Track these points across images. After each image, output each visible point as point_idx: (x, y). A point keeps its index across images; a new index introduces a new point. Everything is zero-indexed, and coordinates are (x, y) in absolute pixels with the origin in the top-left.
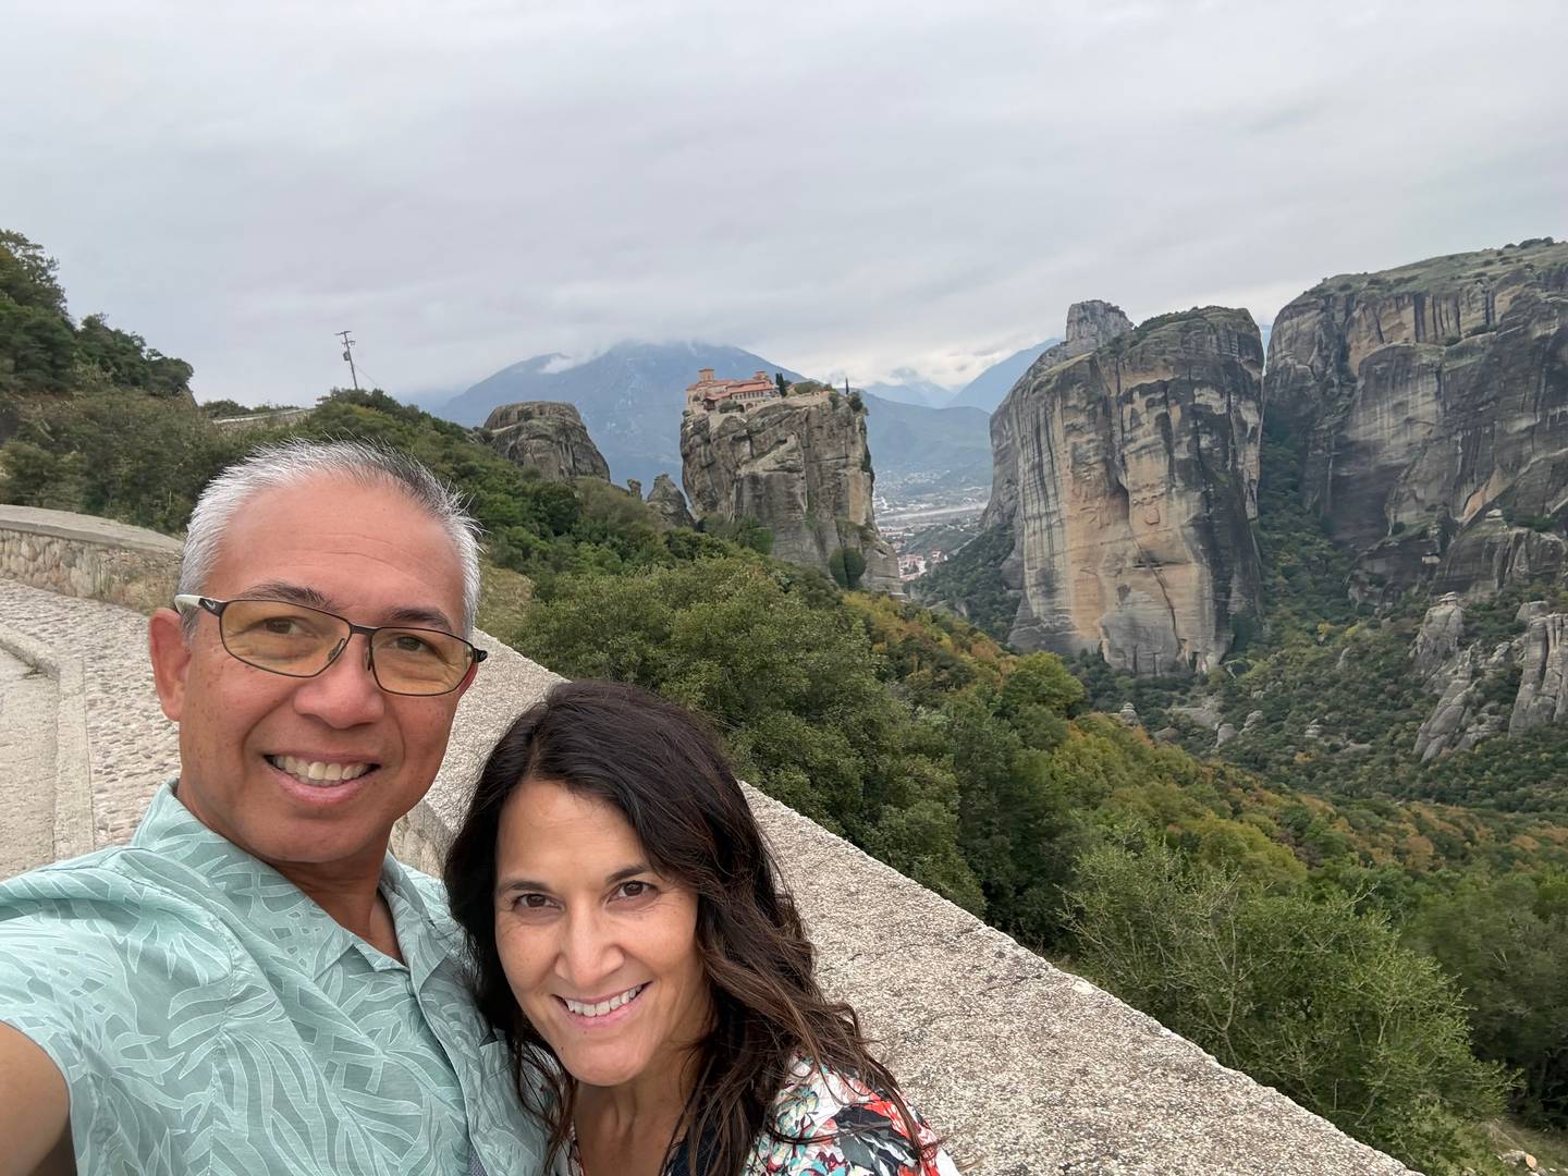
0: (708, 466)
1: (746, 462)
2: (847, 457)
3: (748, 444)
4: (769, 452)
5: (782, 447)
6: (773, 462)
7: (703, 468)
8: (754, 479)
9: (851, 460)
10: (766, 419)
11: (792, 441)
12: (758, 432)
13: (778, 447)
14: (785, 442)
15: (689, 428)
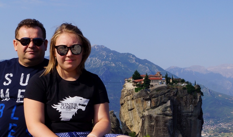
0: (131, 110)
1: (148, 110)
3: (149, 102)
4: (158, 106)
5: (164, 105)
6: (159, 111)
7: (129, 110)
8: (150, 117)
10: (158, 93)
11: (169, 103)
12: (154, 97)
13: (163, 105)
14: (166, 103)
15: (125, 93)
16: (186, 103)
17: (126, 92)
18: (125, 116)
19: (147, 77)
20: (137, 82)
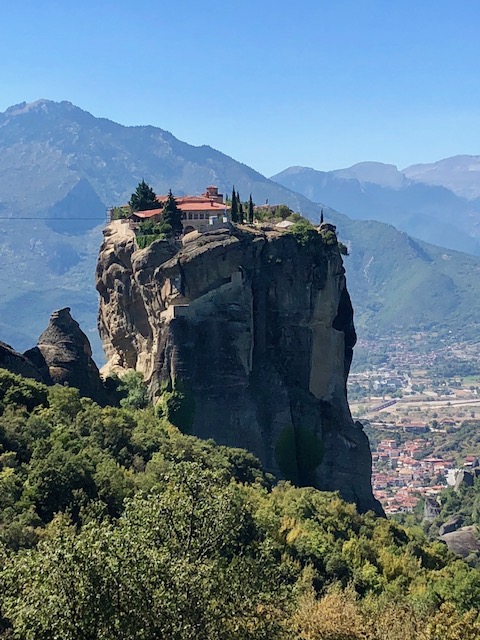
2: (312, 307)
3: (178, 279)
4: (205, 292)
5: (224, 287)
6: (210, 305)
8: (182, 324)
9: (317, 312)
10: (205, 249)
11: (238, 278)
13: (219, 286)
14: (229, 280)
15: (108, 252)
16: (291, 280)
17: (113, 250)
18: (112, 325)
19: (172, 203)
20: (143, 219)
